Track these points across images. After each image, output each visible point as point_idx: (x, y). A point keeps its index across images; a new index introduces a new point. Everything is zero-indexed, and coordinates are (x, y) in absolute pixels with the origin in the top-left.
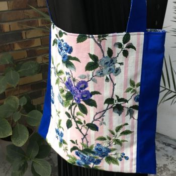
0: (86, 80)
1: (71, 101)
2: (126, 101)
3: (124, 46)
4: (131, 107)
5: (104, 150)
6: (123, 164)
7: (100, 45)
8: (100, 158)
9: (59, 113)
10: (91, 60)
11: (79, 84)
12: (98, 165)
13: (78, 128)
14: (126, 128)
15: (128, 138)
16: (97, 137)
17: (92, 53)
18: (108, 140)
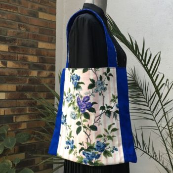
0: (88, 95)
2: (112, 108)
3: (108, 74)
4: (115, 112)
5: (102, 146)
7: (95, 73)
8: (100, 153)
9: (70, 126)
10: (91, 83)
11: (85, 98)
14: (114, 127)
16: (97, 135)
17: (91, 78)
18: (103, 137)
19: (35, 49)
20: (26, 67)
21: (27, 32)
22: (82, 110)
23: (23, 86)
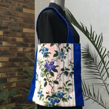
0: (54, 61)
1: (47, 73)
2: (69, 70)
3: (67, 48)
4: (71, 73)
5: (61, 94)
6: (70, 101)
7: (58, 47)
8: (60, 99)
9: (40, 82)
10: (55, 53)
12: (59, 103)
13: (50, 84)
14: (70, 82)
15: (71, 87)
16: (58, 87)
17: (56, 50)
18: (63, 89)
19: (21, 33)
20: (15, 45)
21: (15, 22)
22: (49, 70)
23: (14, 58)
